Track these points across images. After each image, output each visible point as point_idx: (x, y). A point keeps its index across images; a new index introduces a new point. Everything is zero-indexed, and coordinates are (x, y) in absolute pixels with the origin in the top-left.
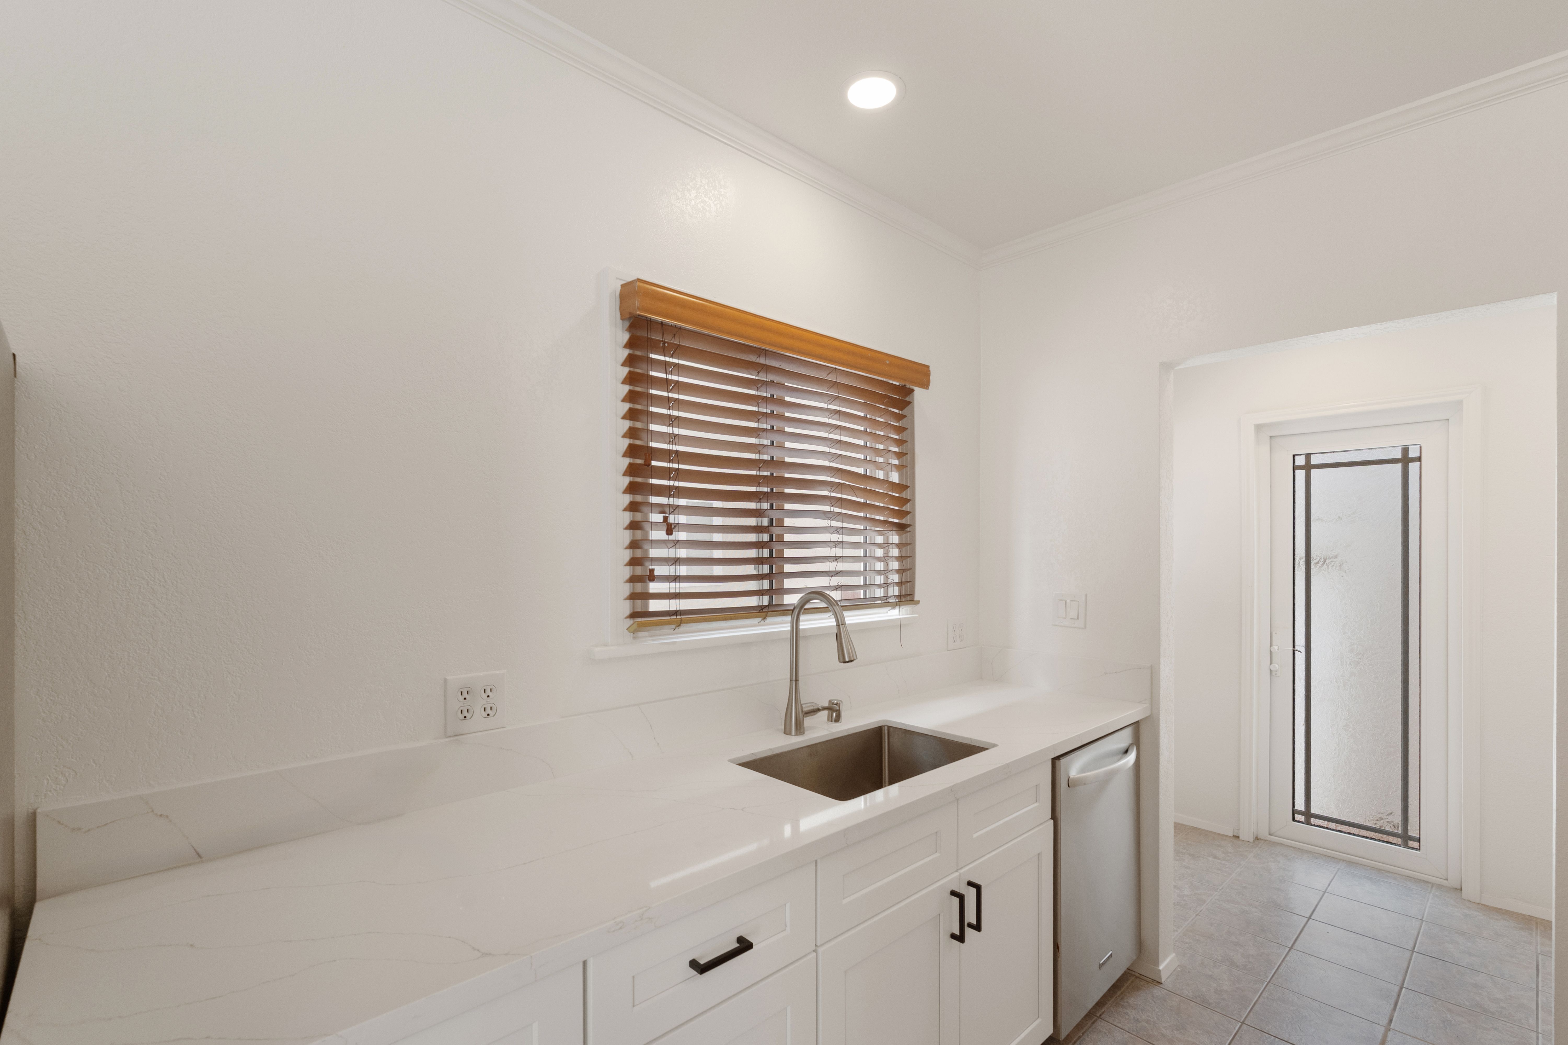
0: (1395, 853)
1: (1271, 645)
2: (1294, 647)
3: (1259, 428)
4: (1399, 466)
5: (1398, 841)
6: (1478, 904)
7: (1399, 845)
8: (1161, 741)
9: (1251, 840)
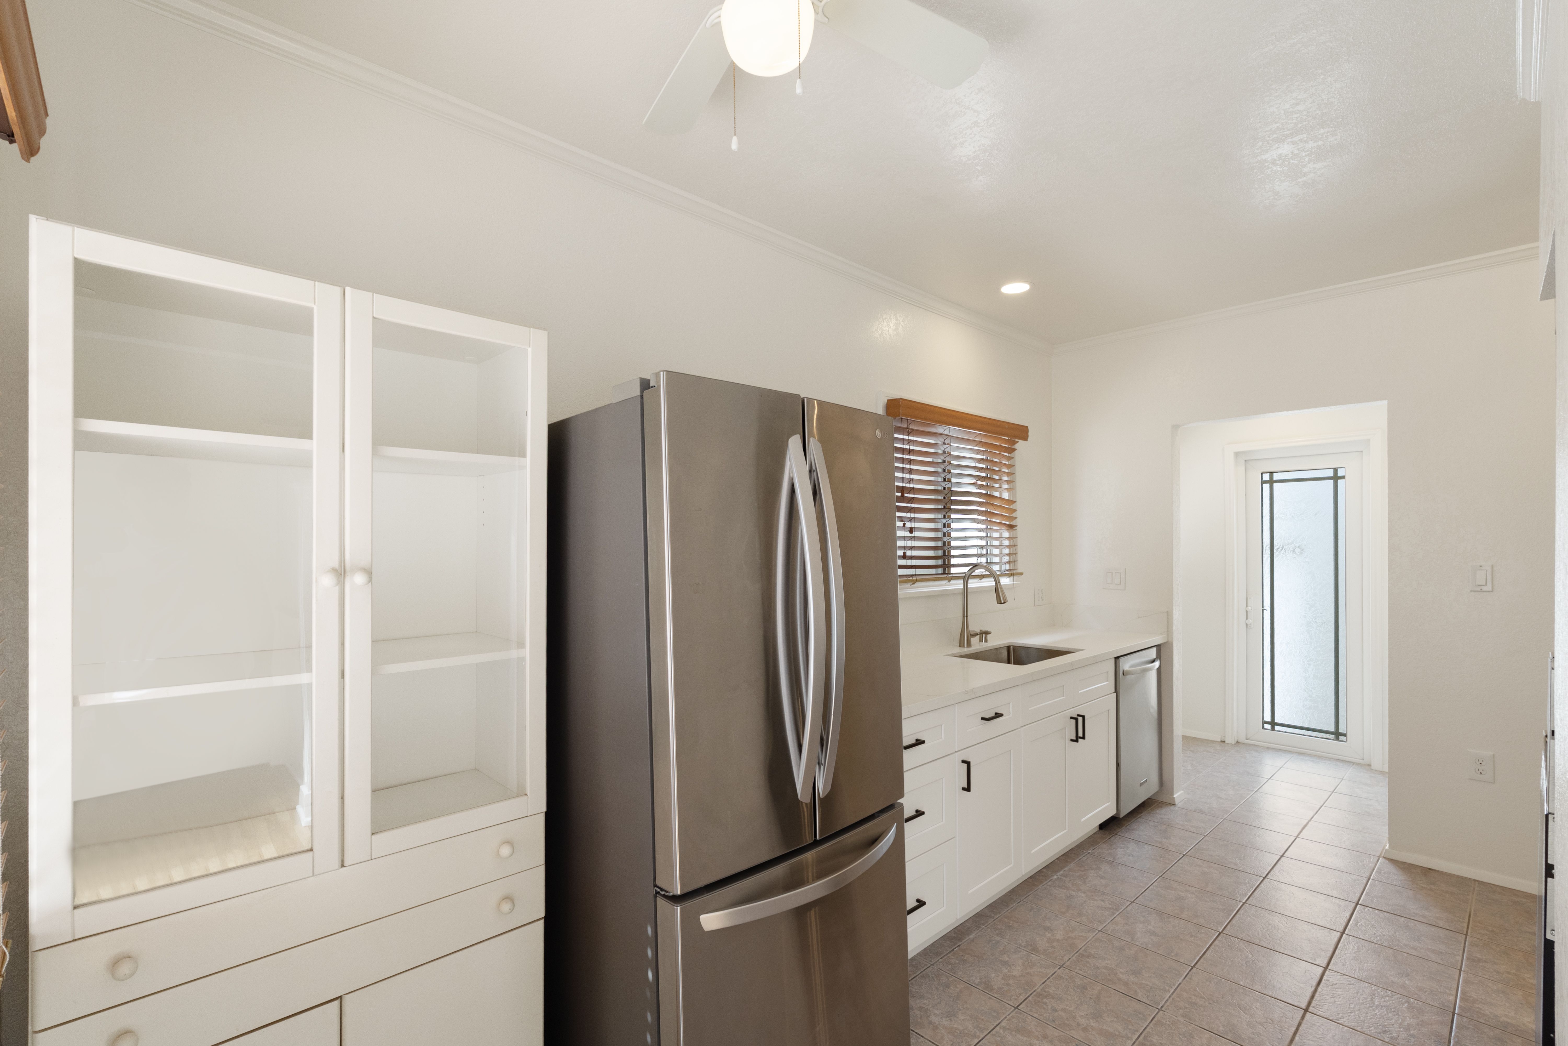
0: (1331, 745)
1: (1247, 606)
2: (1263, 607)
3: (1237, 454)
4: (1332, 482)
5: (1332, 736)
6: (1381, 771)
7: (1333, 740)
8: (1174, 657)
9: (1234, 743)
